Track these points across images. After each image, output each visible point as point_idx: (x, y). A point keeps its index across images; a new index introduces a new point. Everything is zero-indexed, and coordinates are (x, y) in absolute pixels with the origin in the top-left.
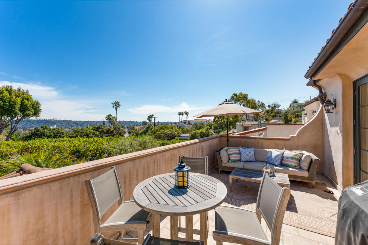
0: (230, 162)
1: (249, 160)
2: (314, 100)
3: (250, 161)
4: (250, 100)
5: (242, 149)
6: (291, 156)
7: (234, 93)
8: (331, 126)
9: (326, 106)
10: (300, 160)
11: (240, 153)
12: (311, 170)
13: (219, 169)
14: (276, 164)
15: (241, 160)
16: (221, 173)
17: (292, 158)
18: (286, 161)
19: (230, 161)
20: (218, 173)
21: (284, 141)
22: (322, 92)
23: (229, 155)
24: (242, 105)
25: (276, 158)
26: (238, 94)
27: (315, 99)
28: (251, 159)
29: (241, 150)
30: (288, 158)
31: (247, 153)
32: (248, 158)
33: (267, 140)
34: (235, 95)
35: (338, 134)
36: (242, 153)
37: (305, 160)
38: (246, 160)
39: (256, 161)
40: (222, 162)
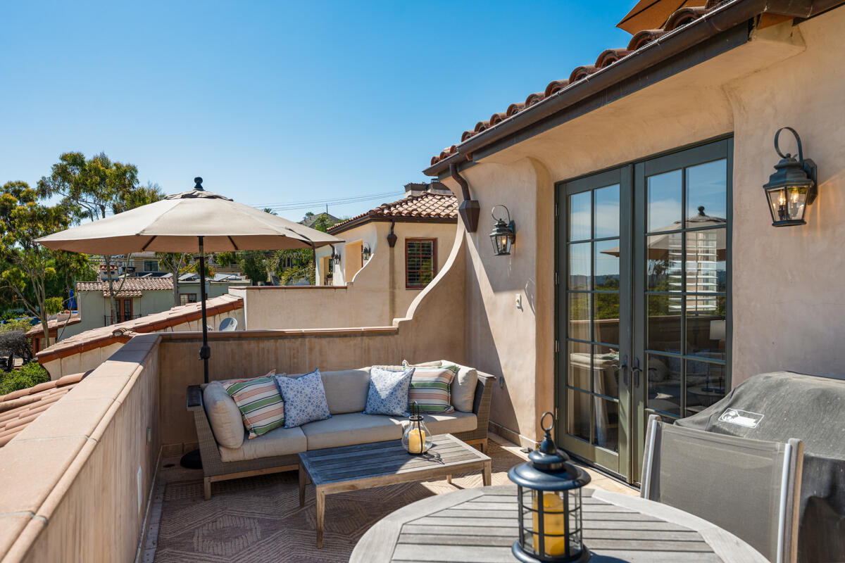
0: (253, 439)
1: (315, 416)
2: (370, 217)
3: (315, 418)
4: (143, 190)
5: (285, 379)
6: (433, 379)
7: (68, 151)
8: (496, 289)
9: (499, 235)
10: (451, 387)
11: (282, 397)
12: (480, 408)
13: (207, 482)
14: (398, 411)
15: (289, 422)
16: (213, 495)
17: (435, 385)
18: (423, 396)
19: (252, 435)
20: (203, 498)
21: (384, 338)
22: (470, 199)
23: (243, 411)
24: (109, 210)
25: (397, 393)
26: (88, 157)
27: (372, 213)
28: (318, 413)
29: (283, 386)
30: (424, 386)
31: (308, 391)
32: (310, 409)
33: (337, 340)
34: (76, 160)
35: (520, 307)
36: (289, 395)
37: (465, 385)
38: (304, 418)
39: (333, 414)
40: (218, 444)
